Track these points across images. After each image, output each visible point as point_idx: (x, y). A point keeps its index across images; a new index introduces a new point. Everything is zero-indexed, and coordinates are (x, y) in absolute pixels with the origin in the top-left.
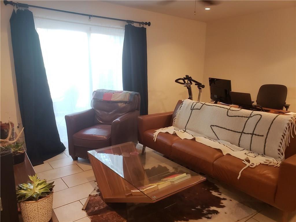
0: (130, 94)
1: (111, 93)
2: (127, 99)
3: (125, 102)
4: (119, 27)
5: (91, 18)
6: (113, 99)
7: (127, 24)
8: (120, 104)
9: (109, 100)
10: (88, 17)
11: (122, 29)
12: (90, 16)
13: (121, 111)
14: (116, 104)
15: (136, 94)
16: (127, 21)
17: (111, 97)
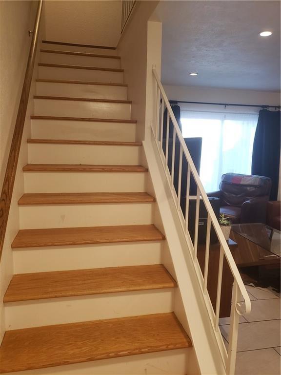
0: (261, 178)
1: (240, 177)
2: (257, 183)
3: (255, 186)
4: (253, 112)
5: (227, 106)
6: (242, 183)
7: (262, 109)
8: (248, 188)
9: (239, 183)
10: (224, 106)
11: (255, 114)
12: (226, 105)
13: (250, 194)
14: (245, 188)
15: (267, 179)
16: (262, 106)
17: (240, 181)
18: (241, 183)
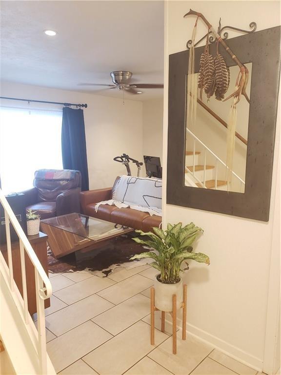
0: (71, 172)
1: (52, 172)
2: (68, 177)
3: (67, 180)
4: (59, 110)
5: (30, 102)
7: (65, 107)
8: (61, 182)
9: (51, 178)
13: (63, 188)
14: (58, 182)
15: (77, 172)
16: (65, 104)
17: (53, 176)
18: (54, 178)
